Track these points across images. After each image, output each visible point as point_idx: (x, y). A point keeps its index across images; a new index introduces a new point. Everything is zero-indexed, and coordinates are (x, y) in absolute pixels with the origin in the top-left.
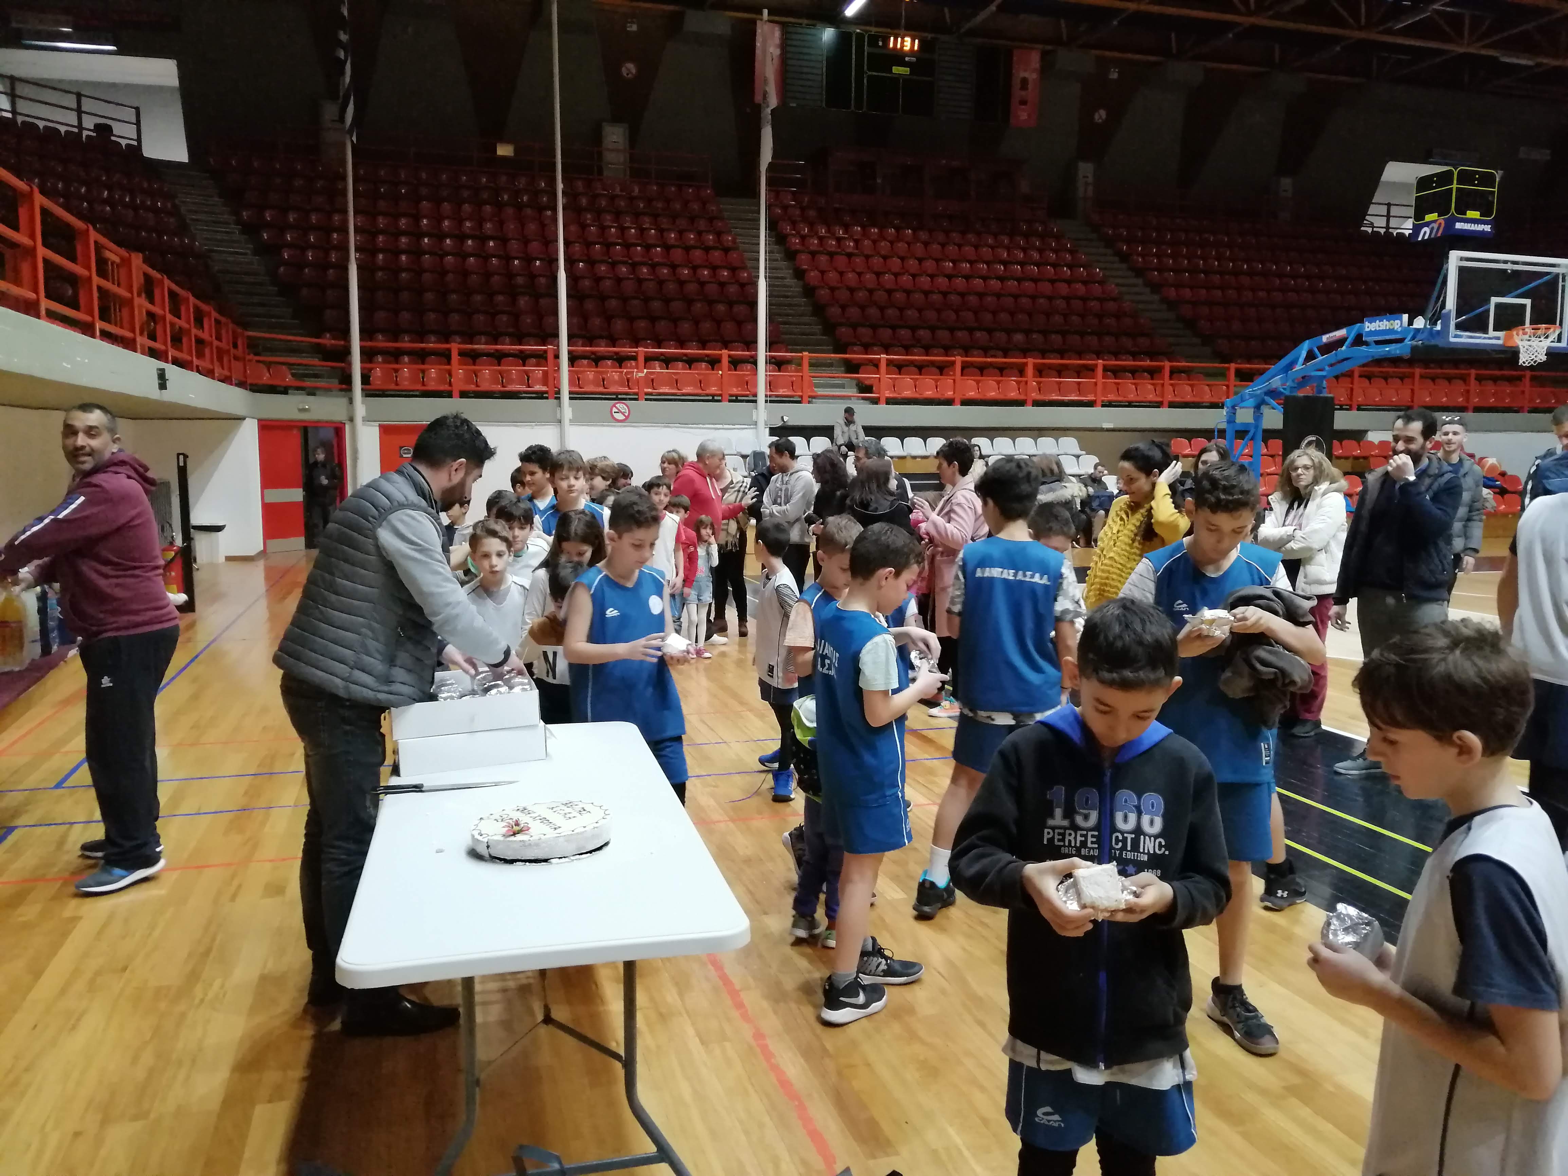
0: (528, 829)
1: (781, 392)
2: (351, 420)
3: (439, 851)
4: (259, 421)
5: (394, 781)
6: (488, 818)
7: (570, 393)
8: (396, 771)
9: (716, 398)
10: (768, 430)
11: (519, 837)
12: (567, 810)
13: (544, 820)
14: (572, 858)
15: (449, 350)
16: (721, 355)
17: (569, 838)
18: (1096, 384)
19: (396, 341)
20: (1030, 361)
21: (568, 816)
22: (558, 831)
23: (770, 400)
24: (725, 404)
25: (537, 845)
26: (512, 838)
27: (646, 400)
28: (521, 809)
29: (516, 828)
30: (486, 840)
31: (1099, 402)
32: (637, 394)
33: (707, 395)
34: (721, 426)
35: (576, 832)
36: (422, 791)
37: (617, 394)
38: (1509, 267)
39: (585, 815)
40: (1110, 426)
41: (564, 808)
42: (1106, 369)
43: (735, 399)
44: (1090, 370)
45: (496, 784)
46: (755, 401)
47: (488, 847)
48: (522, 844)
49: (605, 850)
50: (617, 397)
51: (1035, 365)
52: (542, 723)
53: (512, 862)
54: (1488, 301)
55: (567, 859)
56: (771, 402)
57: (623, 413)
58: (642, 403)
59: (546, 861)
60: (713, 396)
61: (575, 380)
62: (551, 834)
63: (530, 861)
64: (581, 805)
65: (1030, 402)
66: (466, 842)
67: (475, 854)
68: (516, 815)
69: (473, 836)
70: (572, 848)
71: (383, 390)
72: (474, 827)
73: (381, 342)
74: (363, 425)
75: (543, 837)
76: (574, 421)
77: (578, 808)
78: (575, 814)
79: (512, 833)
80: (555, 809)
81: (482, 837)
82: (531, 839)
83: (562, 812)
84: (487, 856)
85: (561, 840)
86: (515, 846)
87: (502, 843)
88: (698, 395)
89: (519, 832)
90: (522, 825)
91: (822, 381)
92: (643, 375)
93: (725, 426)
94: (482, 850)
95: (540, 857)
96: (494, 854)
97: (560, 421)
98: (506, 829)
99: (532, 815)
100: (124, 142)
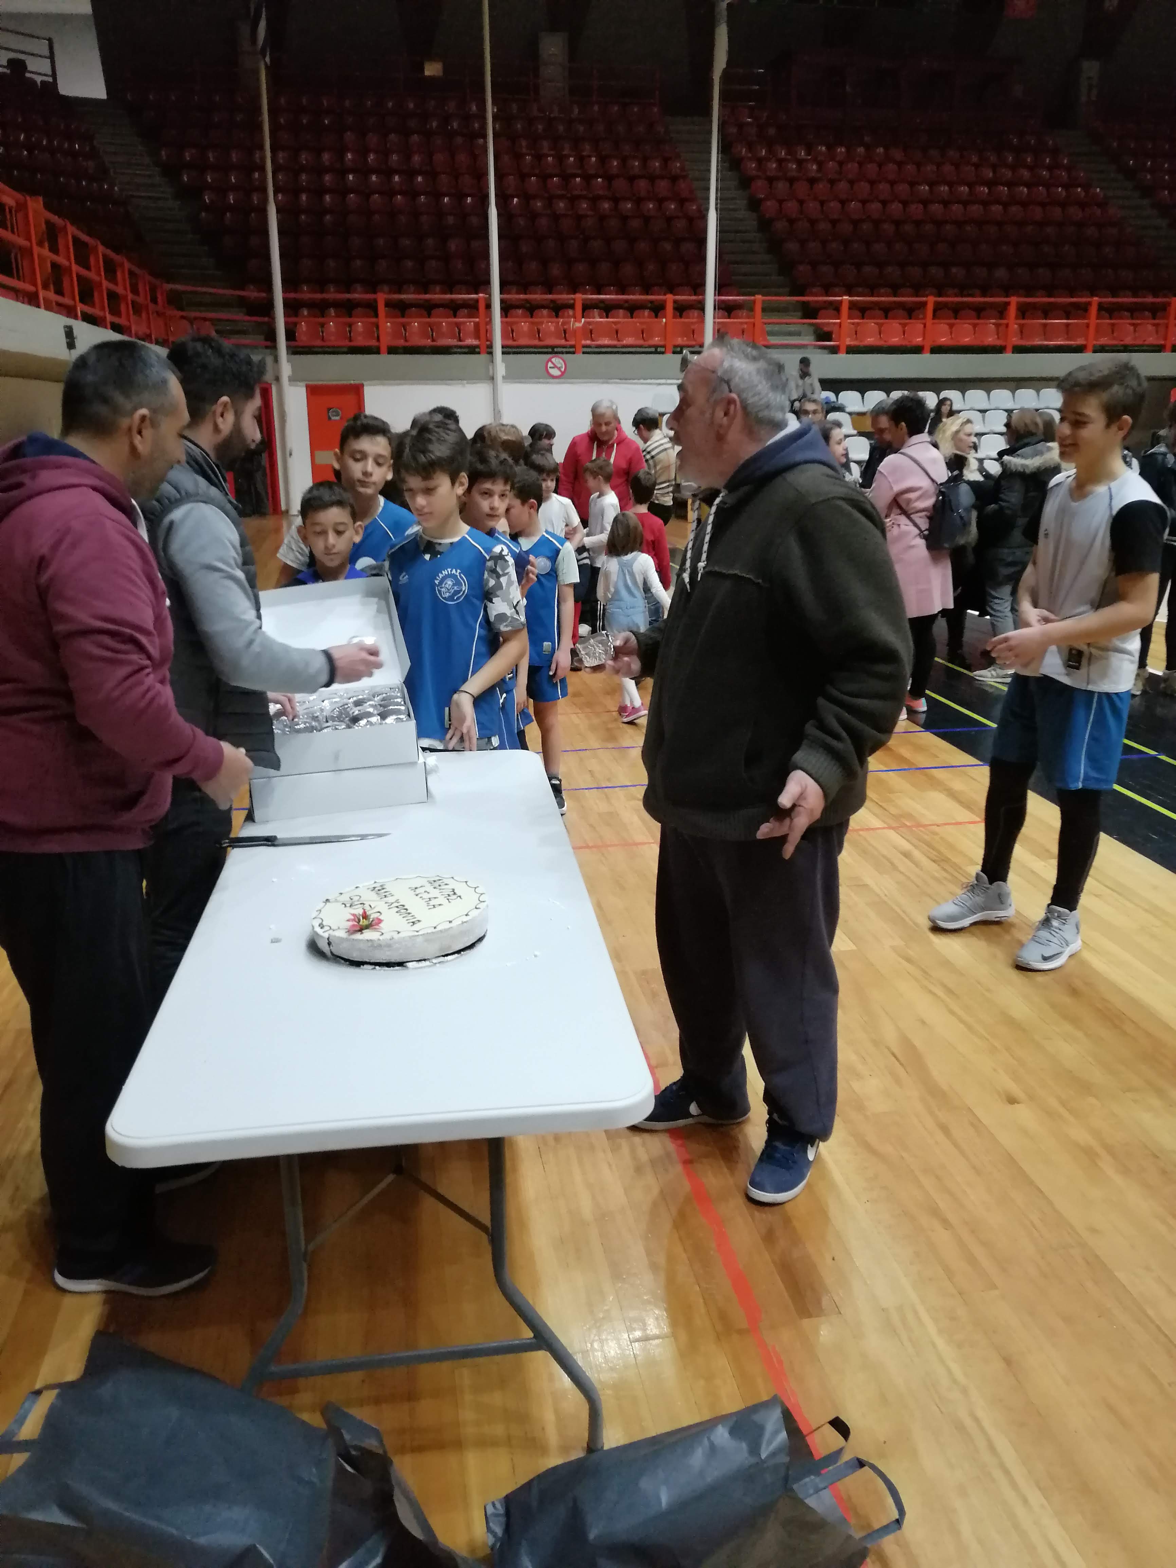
0: (380, 921)
2: (278, 379)
3: (275, 941)
5: (245, 829)
6: (336, 901)
7: (503, 347)
8: (252, 819)
9: (659, 350)
11: (368, 935)
12: (434, 893)
13: (402, 909)
14: (435, 961)
16: (665, 301)
17: (430, 935)
18: (1088, 325)
20: (1013, 300)
21: (432, 902)
22: (417, 927)
24: (668, 356)
25: (389, 946)
26: (358, 936)
27: (584, 353)
28: (375, 890)
29: (364, 922)
30: (326, 935)
31: (1090, 347)
32: (575, 347)
33: (650, 347)
34: (663, 381)
35: (439, 928)
36: (272, 846)
37: (553, 347)
39: (456, 902)
41: (429, 888)
43: (678, 350)
44: (1083, 310)
45: (363, 837)
47: (329, 944)
48: (370, 944)
49: (480, 947)
50: (553, 350)
51: (1018, 305)
53: (358, 964)
55: (427, 963)
57: (559, 369)
58: (579, 357)
59: (401, 964)
60: (656, 347)
61: (508, 332)
62: (407, 931)
63: (380, 964)
64: (452, 885)
65: (1009, 348)
66: (306, 932)
67: (315, 949)
68: (367, 900)
69: (314, 927)
70: (433, 949)
71: (310, 347)
72: (314, 914)
73: (305, 293)
74: (291, 385)
75: (396, 936)
76: (507, 378)
77: (447, 890)
78: (442, 900)
79: (358, 929)
80: (418, 891)
81: (323, 930)
82: (381, 938)
83: (426, 896)
84: (329, 954)
85: (420, 939)
86: (362, 945)
87: (347, 940)
88: (640, 346)
89: (367, 927)
90: (372, 917)
91: (776, 328)
92: (581, 325)
93: (669, 381)
94: (324, 946)
95: (394, 960)
96: (336, 953)
97: (492, 378)
98: (351, 923)
99: (388, 899)
100: (39, 79)
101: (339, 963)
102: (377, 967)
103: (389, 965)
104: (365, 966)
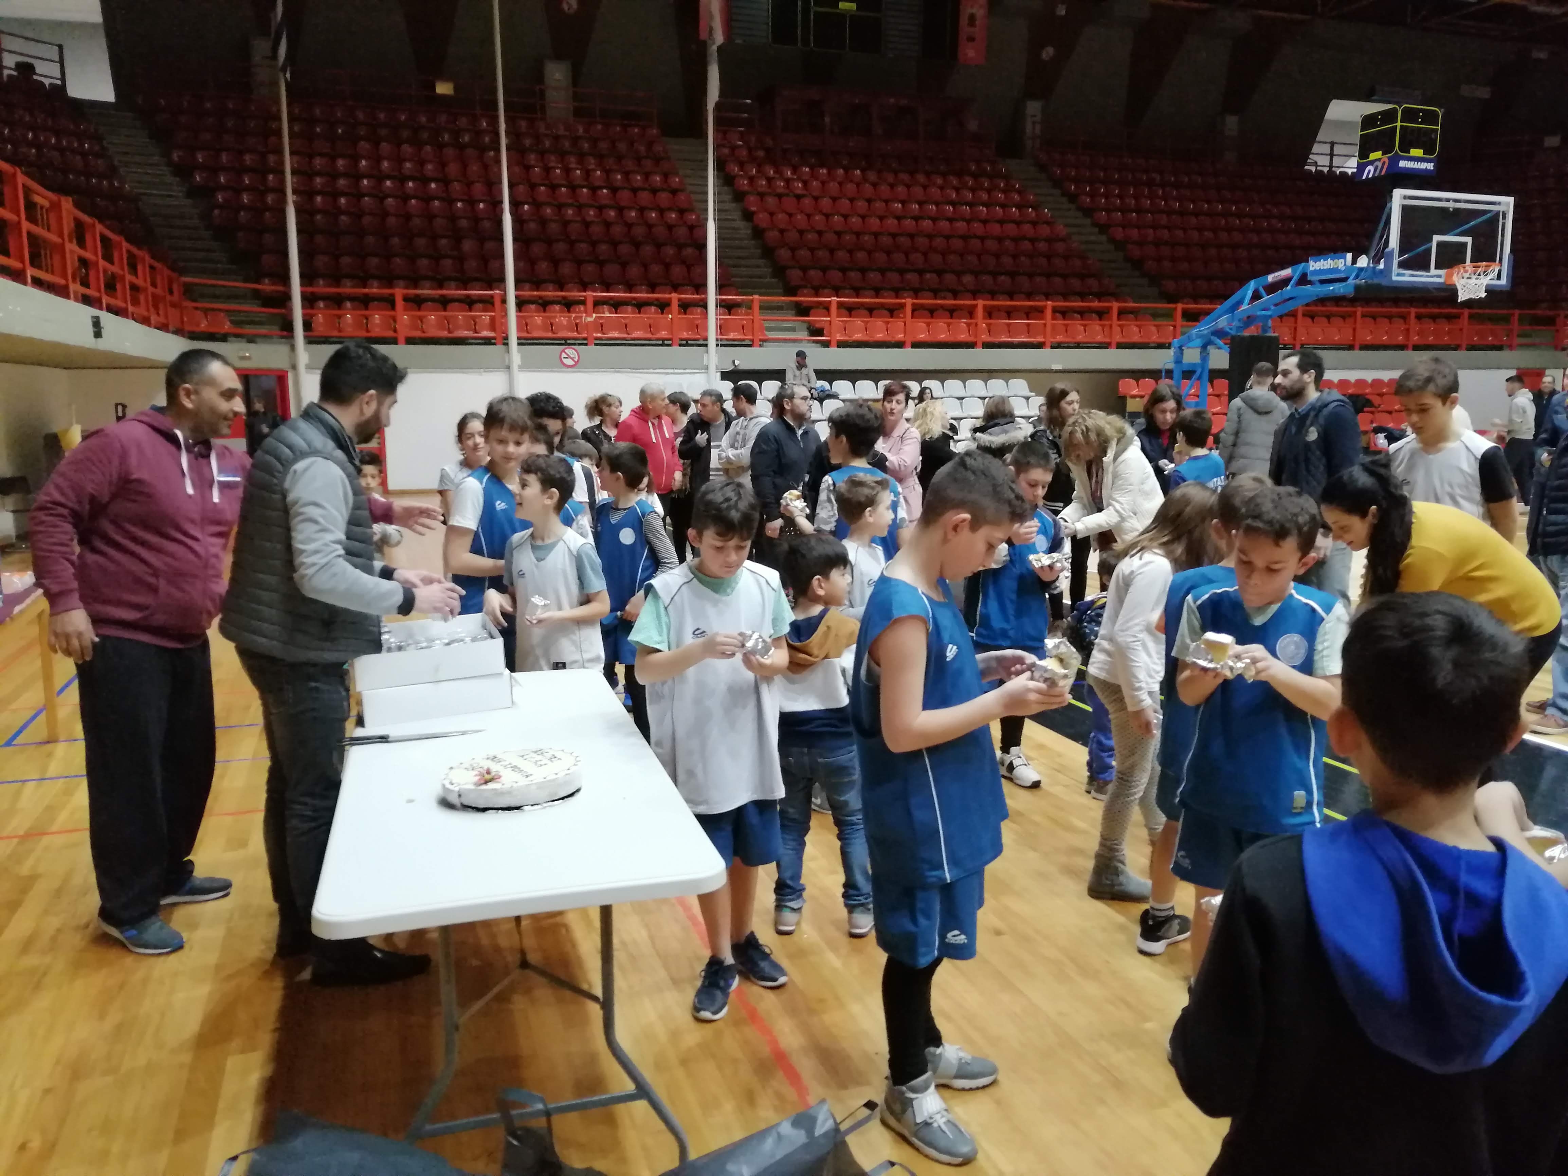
0: (500, 777)
1: (732, 336)
2: (294, 367)
3: (410, 801)
5: (359, 732)
6: (459, 767)
7: (519, 338)
8: (360, 722)
9: (666, 342)
10: (719, 374)
11: (491, 786)
12: (538, 758)
13: (515, 768)
14: (545, 805)
15: (393, 295)
16: (670, 299)
17: (540, 786)
18: (1045, 325)
19: (338, 286)
20: (980, 303)
21: (539, 763)
22: (530, 778)
23: (721, 344)
24: (676, 348)
25: (509, 793)
26: (484, 787)
27: (596, 345)
28: (491, 756)
29: (487, 777)
30: (457, 789)
31: (1048, 344)
32: (585, 339)
33: (657, 339)
34: (672, 371)
35: (548, 778)
36: (387, 742)
37: (566, 339)
38: (1451, 205)
39: (556, 762)
40: (1060, 367)
41: (534, 755)
42: (1055, 310)
43: (685, 343)
44: (1039, 312)
45: (464, 733)
46: (706, 345)
47: (460, 796)
48: (494, 792)
49: (577, 796)
50: (565, 342)
51: (986, 307)
52: (507, 671)
53: (484, 810)
54: (1431, 240)
55: (539, 806)
56: (722, 345)
57: (572, 359)
58: (592, 348)
59: (518, 808)
60: (664, 340)
61: (523, 325)
62: (523, 782)
63: (502, 809)
64: (551, 753)
65: (980, 344)
66: (436, 791)
67: (446, 804)
68: (487, 764)
69: (444, 786)
70: (544, 795)
71: (326, 337)
72: (444, 777)
73: (321, 287)
74: (307, 372)
75: (515, 785)
76: (522, 367)
77: (549, 755)
78: (545, 761)
79: (483, 782)
80: (525, 757)
81: (453, 786)
82: (503, 787)
83: (532, 760)
84: (459, 805)
85: (534, 787)
86: (487, 794)
87: (474, 791)
88: (648, 339)
89: (491, 780)
90: (493, 774)
91: (773, 324)
92: (592, 320)
93: (676, 371)
94: (454, 799)
95: (513, 804)
96: (466, 803)
97: (508, 367)
98: (477, 778)
99: (502, 763)
100: (47, 82)
101: (467, 811)
102: (500, 811)
103: (509, 809)
104: (490, 811)
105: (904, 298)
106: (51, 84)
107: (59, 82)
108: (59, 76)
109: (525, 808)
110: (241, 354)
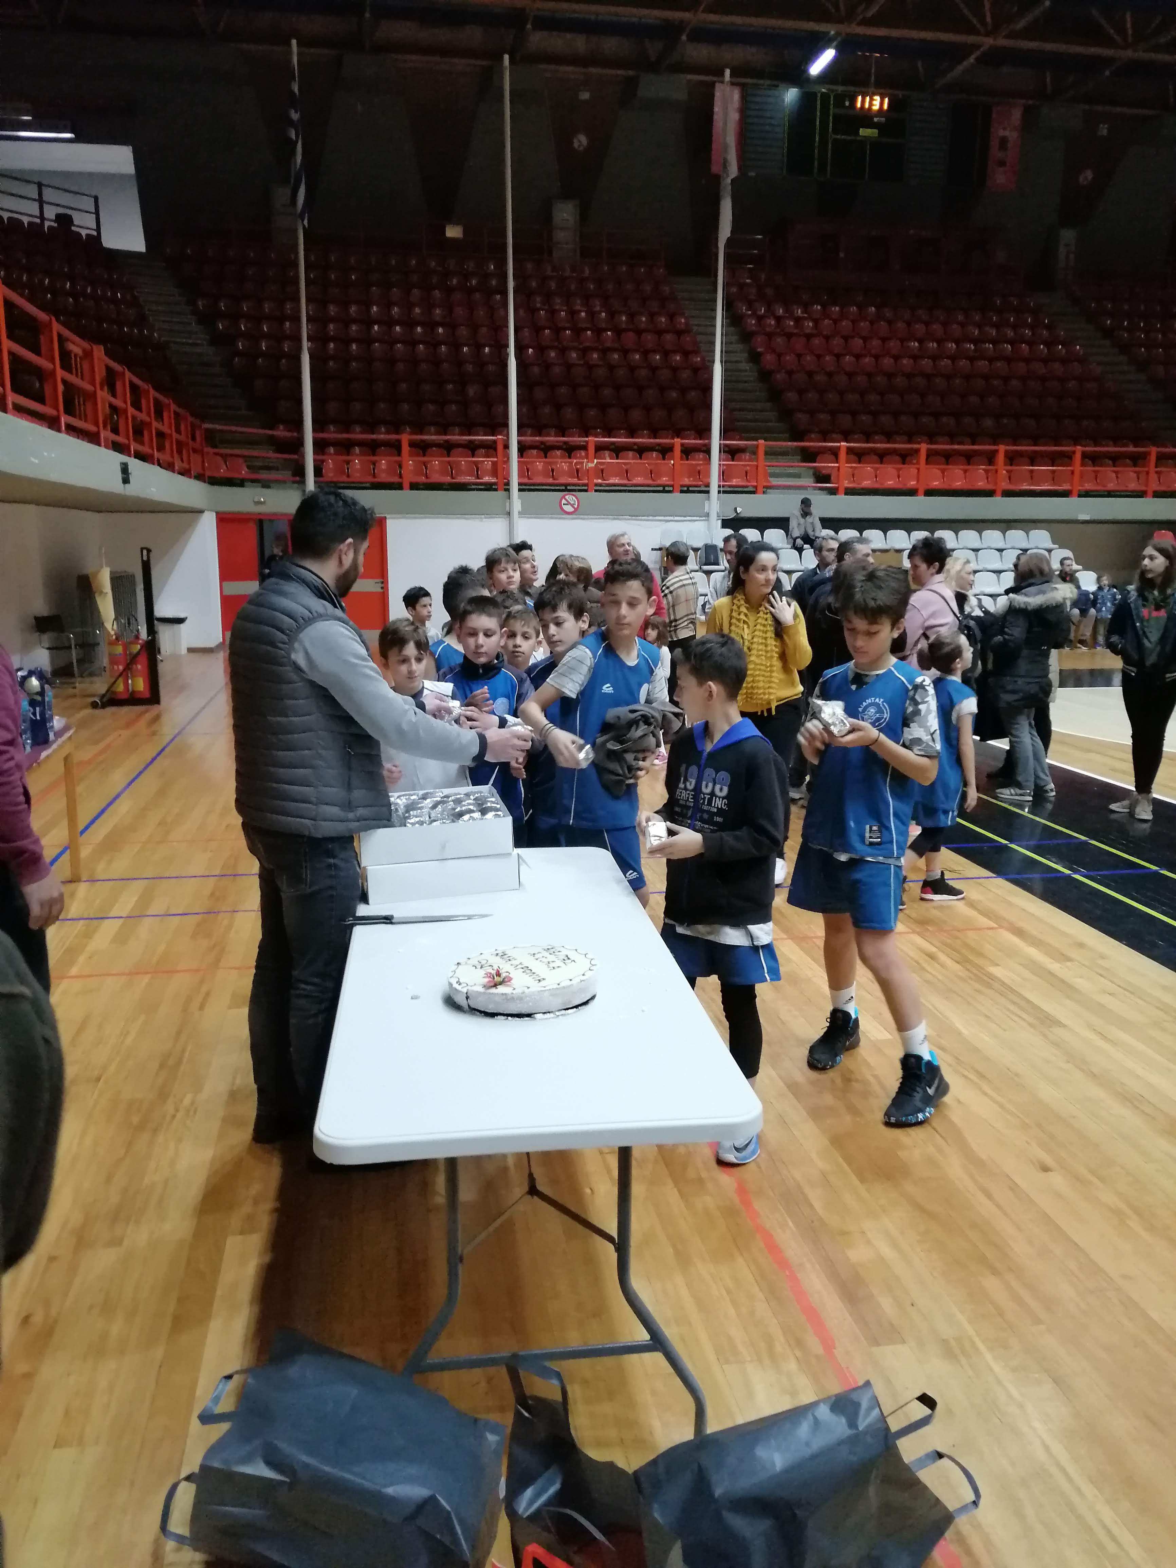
0: (510, 979)
1: (734, 482)
3: (415, 998)
4: (217, 513)
6: (466, 964)
7: (520, 484)
9: (667, 489)
10: (720, 522)
11: (501, 989)
12: (551, 958)
13: (526, 969)
14: (557, 1013)
15: (399, 441)
16: (673, 444)
17: (554, 993)
18: (1073, 472)
19: (348, 431)
20: (1002, 448)
21: (552, 965)
22: (543, 983)
23: (723, 491)
24: (677, 495)
25: (520, 999)
26: (493, 990)
27: (596, 491)
28: (501, 955)
29: (497, 979)
30: (465, 990)
31: (1075, 492)
32: (585, 485)
33: (658, 486)
34: (671, 518)
35: (562, 985)
36: (392, 923)
37: (566, 485)
39: (571, 965)
40: (1087, 517)
41: (546, 954)
42: (1084, 456)
43: (686, 489)
44: (1068, 457)
45: (470, 917)
46: (708, 492)
47: (467, 998)
48: (504, 997)
49: (592, 1004)
50: (566, 488)
51: (1006, 452)
52: (515, 847)
53: (492, 1015)
55: (552, 1015)
57: (572, 505)
58: (592, 494)
59: (529, 1015)
60: (664, 486)
61: (524, 471)
62: (535, 987)
63: (512, 1016)
64: (564, 952)
65: (998, 492)
66: (442, 990)
67: (451, 1003)
68: (497, 962)
69: (451, 985)
70: (557, 1003)
72: (450, 974)
73: (332, 433)
75: (527, 991)
76: (523, 513)
77: (562, 955)
78: (558, 963)
79: (492, 984)
80: (537, 956)
81: (461, 986)
82: (514, 992)
83: (544, 959)
84: (465, 1007)
85: (546, 994)
86: (497, 998)
87: (484, 993)
88: (649, 486)
89: (501, 983)
90: (504, 975)
91: (777, 470)
92: (593, 465)
93: (676, 518)
94: (461, 1000)
95: (524, 1011)
96: (472, 1006)
97: (509, 514)
98: (487, 980)
99: (513, 962)
100: (84, 233)
101: (474, 1014)
102: (509, 1018)
103: (519, 1016)
104: (499, 1017)
105: (919, 443)
106: (87, 235)
107: (95, 233)
108: (95, 227)
109: (538, 1016)
110: (256, 500)
